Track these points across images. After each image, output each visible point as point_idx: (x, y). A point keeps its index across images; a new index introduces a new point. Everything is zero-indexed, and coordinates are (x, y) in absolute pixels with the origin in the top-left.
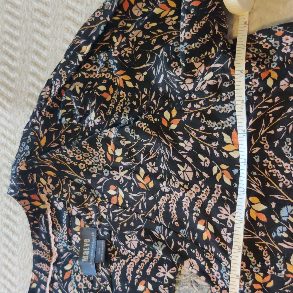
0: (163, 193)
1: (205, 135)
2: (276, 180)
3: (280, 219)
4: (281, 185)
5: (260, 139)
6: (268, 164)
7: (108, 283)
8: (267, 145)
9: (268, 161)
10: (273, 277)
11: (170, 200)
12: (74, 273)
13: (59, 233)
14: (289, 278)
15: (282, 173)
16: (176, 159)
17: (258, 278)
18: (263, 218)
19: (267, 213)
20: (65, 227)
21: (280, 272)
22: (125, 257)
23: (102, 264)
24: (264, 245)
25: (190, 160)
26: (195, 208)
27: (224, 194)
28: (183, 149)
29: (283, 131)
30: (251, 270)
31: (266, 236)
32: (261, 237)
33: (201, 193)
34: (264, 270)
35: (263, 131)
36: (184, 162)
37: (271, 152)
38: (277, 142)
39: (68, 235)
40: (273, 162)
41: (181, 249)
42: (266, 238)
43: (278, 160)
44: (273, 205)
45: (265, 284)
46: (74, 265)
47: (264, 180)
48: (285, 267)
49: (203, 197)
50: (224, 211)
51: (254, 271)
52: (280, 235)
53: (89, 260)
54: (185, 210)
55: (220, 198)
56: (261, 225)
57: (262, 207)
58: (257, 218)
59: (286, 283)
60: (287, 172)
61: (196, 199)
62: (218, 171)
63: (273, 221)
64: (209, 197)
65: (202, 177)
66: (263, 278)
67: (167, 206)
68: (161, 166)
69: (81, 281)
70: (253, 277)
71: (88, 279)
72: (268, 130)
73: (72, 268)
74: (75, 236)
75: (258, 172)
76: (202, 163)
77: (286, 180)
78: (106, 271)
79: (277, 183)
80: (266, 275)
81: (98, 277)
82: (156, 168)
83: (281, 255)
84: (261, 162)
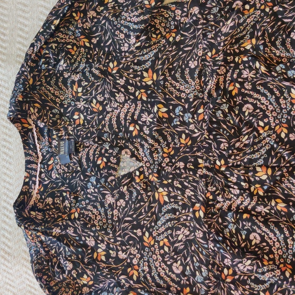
0: (108, 113)
1: (133, 74)
2: (172, 93)
3: (175, 115)
4: (174, 96)
5: (164, 71)
6: (168, 85)
7: (78, 165)
8: (168, 74)
9: (168, 83)
10: (173, 148)
11: (112, 116)
12: (55, 164)
13: (43, 142)
14: (182, 147)
15: (175, 89)
16: (114, 90)
17: (165, 150)
18: (166, 116)
19: (168, 112)
20: (47, 137)
21: (177, 144)
22: (88, 147)
23: (73, 154)
24: (167, 131)
25: (123, 90)
26: (128, 118)
27: (143, 106)
28: (119, 84)
29: (177, 65)
30: (161, 146)
31: (168, 126)
32: (165, 127)
33: (130, 108)
34: (168, 145)
35: (166, 66)
36: (119, 91)
37: (170, 78)
38: (173, 72)
39: (49, 142)
40: (171, 84)
41: (120, 145)
42: (168, 127)
43: (173, 82)
44: (171, 107)
45: (170, 153)
46: (55, 160)
47: (165, 94)
48: (180, 141)
49: (132, 110)
50: (144, 116)
51: (163, 146)
52: (175, 124)
53: (65, 153)
54: (122, 120)
55: (141, 109)
56: (165, 120)
57: (165, 110)
58: (163, 116)
59: (181, 150)
60: (177, 88)
61: (128, 112)
62: (139, 94)
63: (172, 116)
64: (135, 110)
65: (129, 99)
66: (168, 149)
67: (110, 120)
68: (105, 96)
69: (61, 168)
70: (163, 150)
71: (65, 166)
72: (169, 66)
73: (54, 162)
74: (54, 141)
75: (162, 90)
76: (130, 91)
77: (177, 92)
78: (76, 158)
79: (172, 95)
80: (169, 148)
81: (71, 163)
82: (103, 98)
83: (177, 135)
84: (164, 84)
